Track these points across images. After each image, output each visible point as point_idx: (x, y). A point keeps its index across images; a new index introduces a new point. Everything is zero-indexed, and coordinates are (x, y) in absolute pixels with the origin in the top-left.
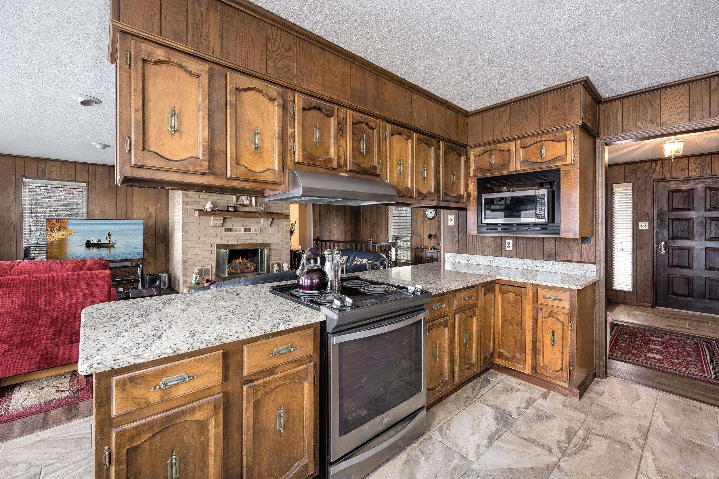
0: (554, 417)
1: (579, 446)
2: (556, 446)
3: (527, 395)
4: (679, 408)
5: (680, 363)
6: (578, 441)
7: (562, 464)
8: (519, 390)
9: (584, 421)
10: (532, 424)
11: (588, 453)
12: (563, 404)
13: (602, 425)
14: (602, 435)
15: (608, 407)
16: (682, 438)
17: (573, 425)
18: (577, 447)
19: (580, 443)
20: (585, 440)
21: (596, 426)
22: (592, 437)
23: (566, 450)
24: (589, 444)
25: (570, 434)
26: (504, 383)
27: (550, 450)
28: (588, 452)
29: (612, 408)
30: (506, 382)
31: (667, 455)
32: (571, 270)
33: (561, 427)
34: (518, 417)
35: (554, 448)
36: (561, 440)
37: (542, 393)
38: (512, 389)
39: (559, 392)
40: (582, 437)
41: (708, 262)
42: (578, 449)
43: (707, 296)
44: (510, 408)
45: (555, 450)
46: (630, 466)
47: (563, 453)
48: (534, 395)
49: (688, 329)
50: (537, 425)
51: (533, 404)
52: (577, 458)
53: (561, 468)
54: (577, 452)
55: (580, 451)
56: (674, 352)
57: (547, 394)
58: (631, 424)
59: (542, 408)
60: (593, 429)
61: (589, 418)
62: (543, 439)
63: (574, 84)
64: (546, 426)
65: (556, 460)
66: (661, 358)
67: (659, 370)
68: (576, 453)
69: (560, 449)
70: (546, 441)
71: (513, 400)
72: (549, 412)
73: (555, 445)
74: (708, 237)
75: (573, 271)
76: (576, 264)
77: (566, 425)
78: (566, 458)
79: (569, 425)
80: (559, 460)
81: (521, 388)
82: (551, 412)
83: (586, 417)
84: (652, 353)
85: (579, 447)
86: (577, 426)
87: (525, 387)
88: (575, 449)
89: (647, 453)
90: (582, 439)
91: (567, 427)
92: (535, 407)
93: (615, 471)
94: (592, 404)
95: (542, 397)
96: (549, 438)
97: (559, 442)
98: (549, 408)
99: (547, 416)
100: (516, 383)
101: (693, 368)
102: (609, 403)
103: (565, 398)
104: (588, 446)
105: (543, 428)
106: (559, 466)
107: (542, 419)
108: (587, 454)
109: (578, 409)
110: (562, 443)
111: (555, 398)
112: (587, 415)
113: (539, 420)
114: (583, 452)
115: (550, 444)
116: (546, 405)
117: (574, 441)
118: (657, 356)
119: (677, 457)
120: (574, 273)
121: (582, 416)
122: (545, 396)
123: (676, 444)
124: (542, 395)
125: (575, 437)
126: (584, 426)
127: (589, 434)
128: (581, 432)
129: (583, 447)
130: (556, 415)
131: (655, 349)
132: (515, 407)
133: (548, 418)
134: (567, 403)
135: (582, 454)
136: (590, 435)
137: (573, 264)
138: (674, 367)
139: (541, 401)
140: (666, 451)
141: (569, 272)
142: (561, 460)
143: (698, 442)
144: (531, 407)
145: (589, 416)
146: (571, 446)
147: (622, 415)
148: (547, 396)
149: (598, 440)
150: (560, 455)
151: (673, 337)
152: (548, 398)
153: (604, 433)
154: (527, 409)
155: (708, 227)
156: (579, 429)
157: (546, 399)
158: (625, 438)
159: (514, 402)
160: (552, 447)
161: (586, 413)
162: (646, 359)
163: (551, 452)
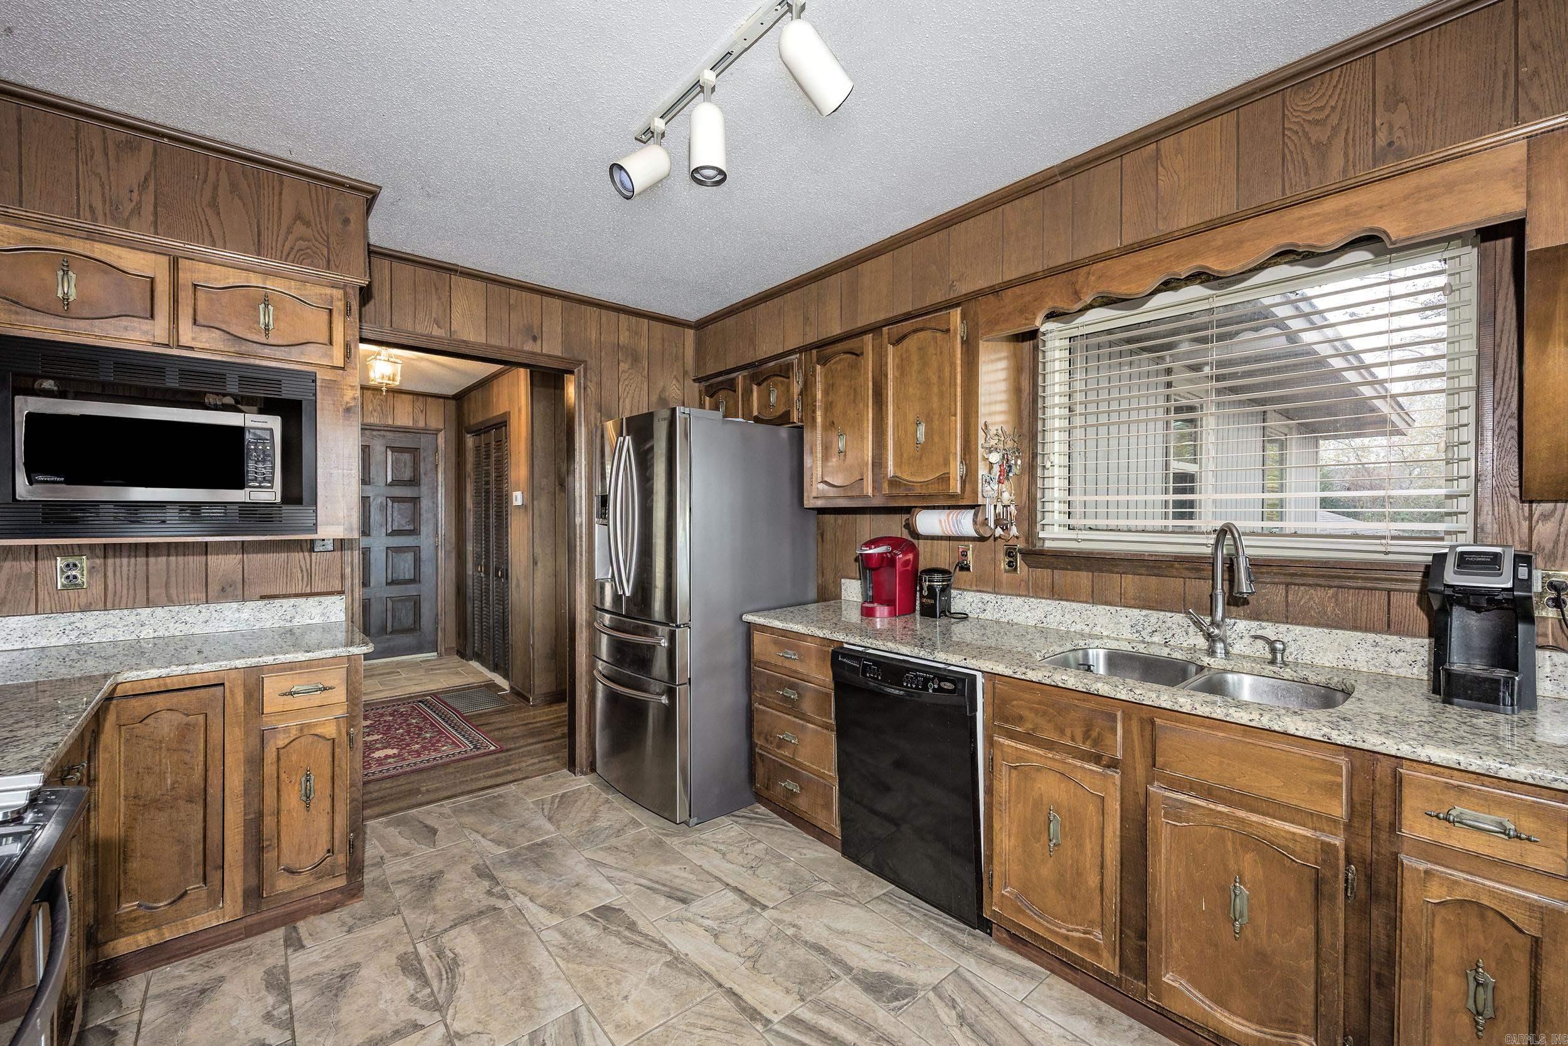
0: (357, 965)
1: (444, 973)
2: (416, 1009)
3: (256, 973)
4: (484, 811)
5: (424, 748)
6: (435, 967)
7: (457, 1026)
8: (221, 979)
9: (407, 928)
10: (334, 1017)
11: (466, 971)
12: (346, 929)
13: (435, 910)
14: (452, 923)
15: (413, 875)
16: (524, 848)
17: (400, 949)
18: (444, 977)
19: (441, 967)
20: (440, 954)
21: (431, 918)
22: (445, 939)
23: (436, 999)
24: (452, 956)
25: (410, 966)
26: (157, 996)
27: (417, 1027)
28: (466, 967)
29: (419, 873)
30: (162, 990)
31: (536, 882)
32: (288, 617)
33: (386, 971)
34: (288, 1032)
35: (417, 1017)
36: (412, 992)
37: (282, 942)
38: (203, 992)
39: (315, 913)
40: (434, 954)
41: (390, 571)
42: (448, 978)
43: (389, 629)
44: (247, 1033)
45: (422, 1017)
46: (524, 934)
47: (436, 1006)
48: (270, 962)
49: (381, 691)
50: (345, 1009)
51: (287, 979)
52: (462, 992)
53: (462, 1033)
54: (453, 986)
55: (454, 977)
56: (402, 735)
57: (294, 934)
58: (464, 875)
59: (316, 970)
60: (433, 927)
61: (410, 915)
62: (384, 1021)
63: (352, 187)
64: (362, 996)
65: (441, 1029)
66: (395, 751)
67: (413, 772)
68: (453, 988)
69: (425, 1007)
70: (393, 1018)
71: (232, 1011)
72: (335, 964)
73: (413, 1008)
74: (390, 531)
75: (293, 618)
76: (302, 600)
77: (389, 958)
78: (451, 1011)
79: (395, 956)
80: (446, 1026)
81: (222, 970)
82: (341, 962)
83: (404, 919)
84: (378, 749)
85: (447, 973)
86: (407, 944)
87: (228, 962)
88: (445, 982)
89: (517, 898)
90: (437, 958)
91: (394, 961)
92: (301, 982)
93: (519, 959)
94: (386, 888)
95: (290, 951)
96: (391, 1008)
97: (413, 999)
98: (328, 957)
99: (343, 977)
100: (193, 971)
101: (443, 746)
102: (406, 867)
103: (334, 915)
104: (454, 959)
105: (361, 1002)
106: (457, 1033)
107: (341, 989)
108: (467, 973)
109: (376, 916)
110: (419, 995)
111: (318, 930)
112: (399, 913)
113: (336, 995)
114: (460, 975)
115: (403, 1016)
116: (315, 957)
117: (429, 972)
118: (390, 752)
119: (543, 875)
120: (295, 623)
121: (394, 922)
122: (294, 943)
123: (526, 860)
124: (286, 946)
125: (425, 964)
126: (416, 934)
127: (436, 940)
128: (422, 949)
129: (452, 967)
130: (355, 959)
131: (375, 740)
132: (255, 1021)
133: (347, 978)
134: (350, 922)
135: (462, 979)
136: (439, 939)
137: (293, 601)
138: (424, 757)
139: (297, 962)
140: (529, 878)
141: (282, 623)
142: (448, 1021)
143: (539, 840)
144: (293, 988)
145: (406, 912)
146: (435, 984)
147: (441, 872)
148: (300, 940)
149: (455, 938)
150: (437, 1016)
151: (380, 711)
152: (305, 942)
153: (451, 919)
154: (288, 999)
155: (389, 512)
156: (415, 948)
157: (303, 947)
158: (479, 902)
159: (243, 1012)
160: (413, 1019)
161: (396, 911)
162: (380, 765)
163: (422, 1027)
